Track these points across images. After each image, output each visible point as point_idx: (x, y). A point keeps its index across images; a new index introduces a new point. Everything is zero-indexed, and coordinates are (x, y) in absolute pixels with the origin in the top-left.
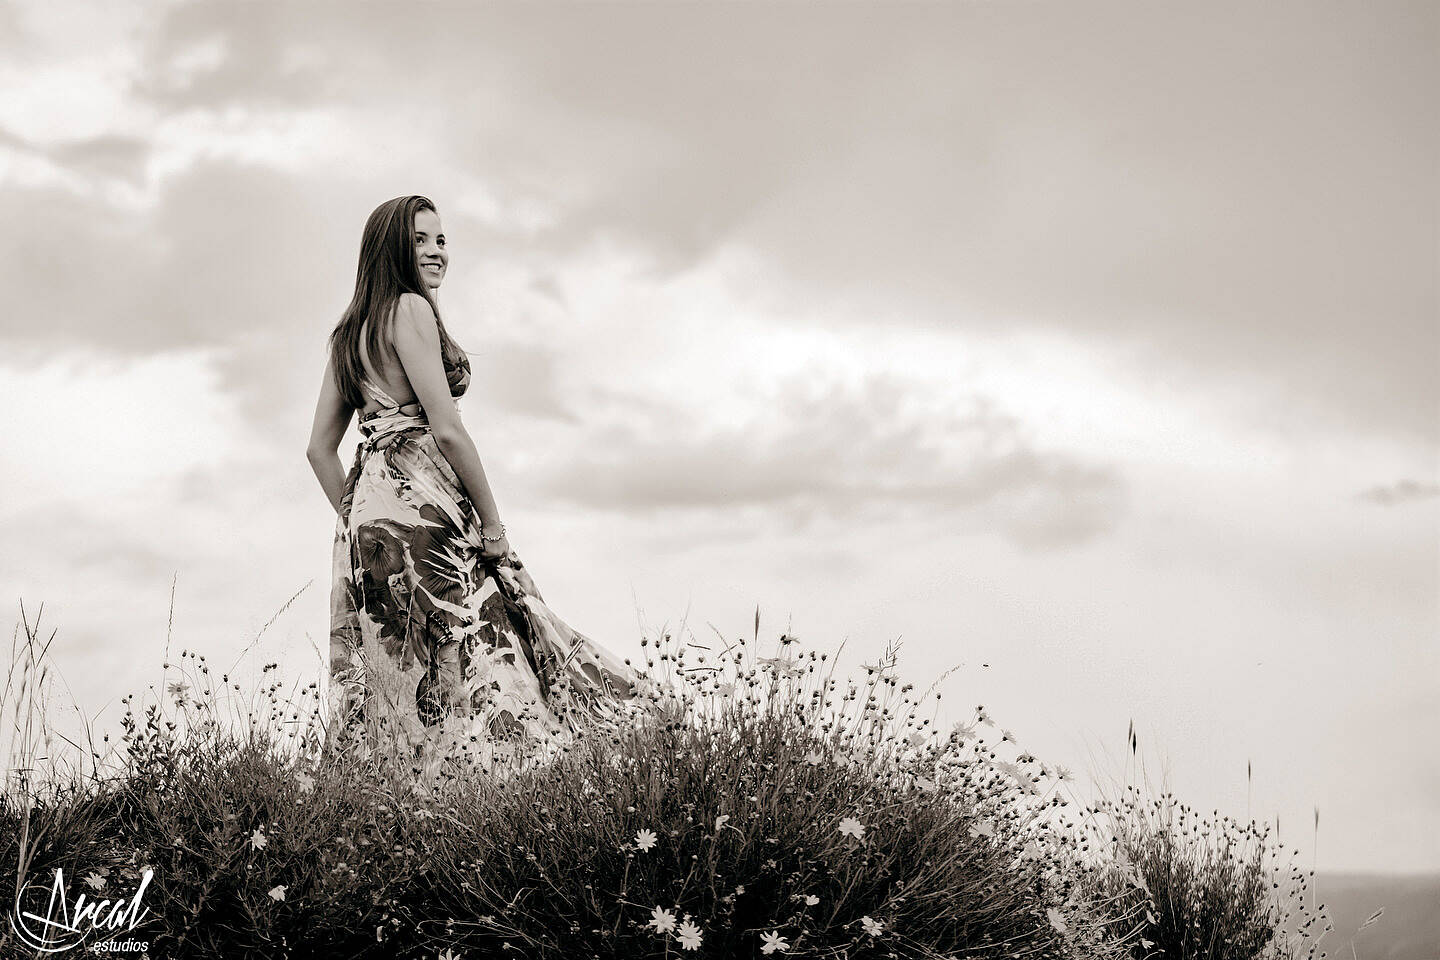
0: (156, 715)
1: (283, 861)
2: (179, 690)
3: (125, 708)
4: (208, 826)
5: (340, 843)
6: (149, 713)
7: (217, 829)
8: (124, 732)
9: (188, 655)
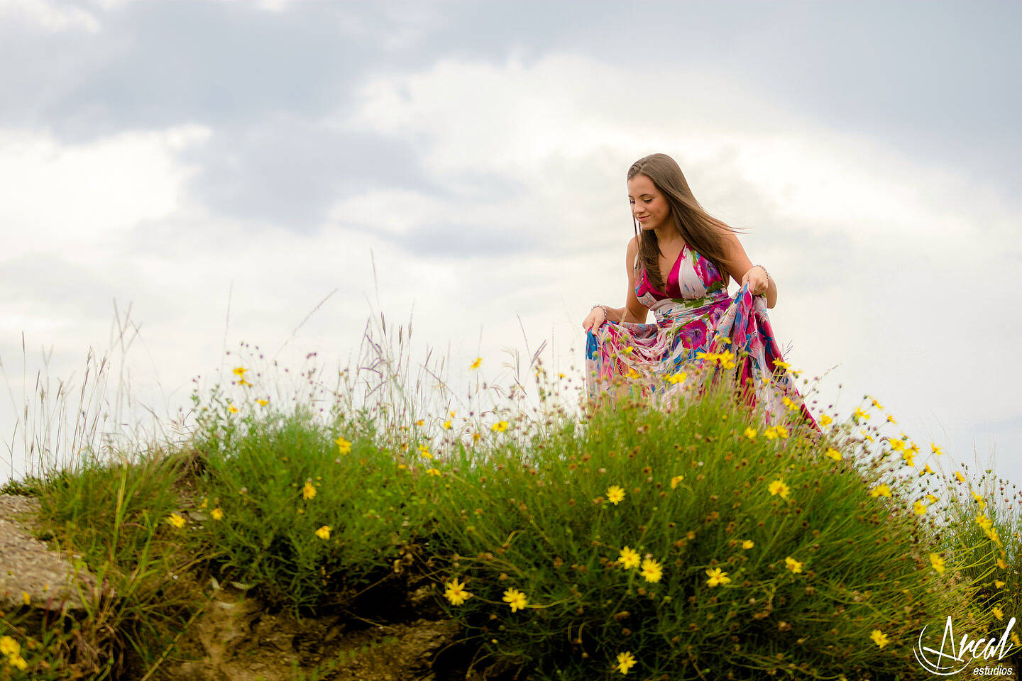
0: (220, 391)
1: (323, 507)
2: (241, 371)
3: (194, 386)
4: (263, 479)
5: (370, 494)
6: (213, 390)
7: (271, 481)
8: (192, 404)
9: (245, 345)
